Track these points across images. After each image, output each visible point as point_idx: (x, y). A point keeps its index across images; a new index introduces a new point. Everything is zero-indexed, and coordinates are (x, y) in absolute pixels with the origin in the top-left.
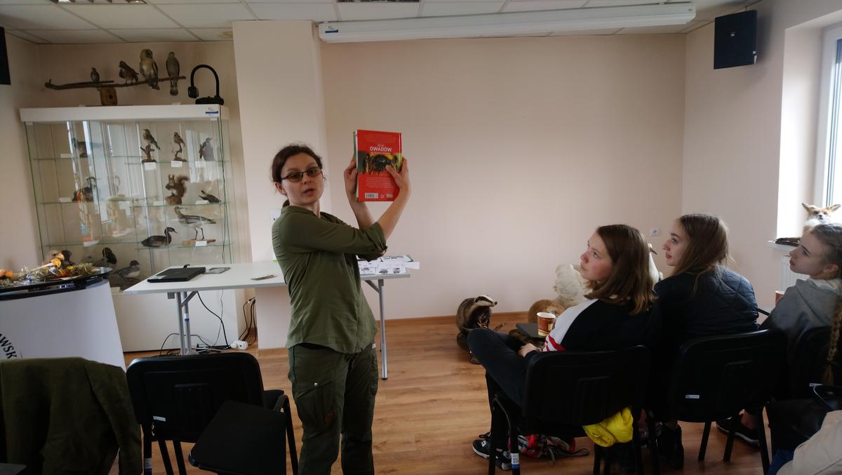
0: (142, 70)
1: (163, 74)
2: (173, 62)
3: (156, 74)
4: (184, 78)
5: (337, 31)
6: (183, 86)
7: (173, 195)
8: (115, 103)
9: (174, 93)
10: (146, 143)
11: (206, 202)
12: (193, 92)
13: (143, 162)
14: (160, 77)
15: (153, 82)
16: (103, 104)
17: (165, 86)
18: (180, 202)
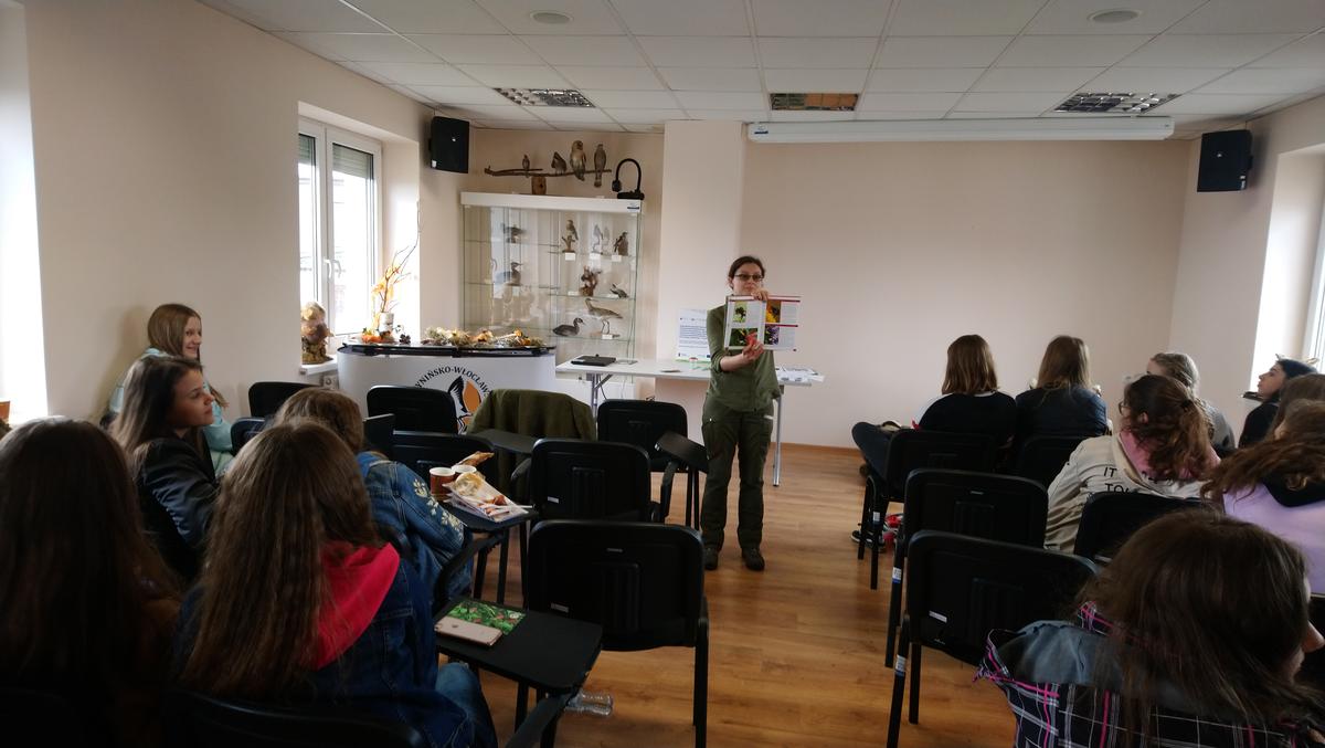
0: (571, 161)
1: (590, 166)
2: (601, 155)
3: (584, 166)
4: (610, 171)
5: (766, 132)
6: (607, 179)
7: (586, 287)
8: (543, 193)
9: (598, 185)
10: (569, 233)
11: (617, 296)
12: (617, 185)
13: (564, 252)
14: (587, 169)
15: (580, 173)
16: (534, 193)
17: (590, 178)
18: (591, 294)
